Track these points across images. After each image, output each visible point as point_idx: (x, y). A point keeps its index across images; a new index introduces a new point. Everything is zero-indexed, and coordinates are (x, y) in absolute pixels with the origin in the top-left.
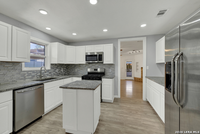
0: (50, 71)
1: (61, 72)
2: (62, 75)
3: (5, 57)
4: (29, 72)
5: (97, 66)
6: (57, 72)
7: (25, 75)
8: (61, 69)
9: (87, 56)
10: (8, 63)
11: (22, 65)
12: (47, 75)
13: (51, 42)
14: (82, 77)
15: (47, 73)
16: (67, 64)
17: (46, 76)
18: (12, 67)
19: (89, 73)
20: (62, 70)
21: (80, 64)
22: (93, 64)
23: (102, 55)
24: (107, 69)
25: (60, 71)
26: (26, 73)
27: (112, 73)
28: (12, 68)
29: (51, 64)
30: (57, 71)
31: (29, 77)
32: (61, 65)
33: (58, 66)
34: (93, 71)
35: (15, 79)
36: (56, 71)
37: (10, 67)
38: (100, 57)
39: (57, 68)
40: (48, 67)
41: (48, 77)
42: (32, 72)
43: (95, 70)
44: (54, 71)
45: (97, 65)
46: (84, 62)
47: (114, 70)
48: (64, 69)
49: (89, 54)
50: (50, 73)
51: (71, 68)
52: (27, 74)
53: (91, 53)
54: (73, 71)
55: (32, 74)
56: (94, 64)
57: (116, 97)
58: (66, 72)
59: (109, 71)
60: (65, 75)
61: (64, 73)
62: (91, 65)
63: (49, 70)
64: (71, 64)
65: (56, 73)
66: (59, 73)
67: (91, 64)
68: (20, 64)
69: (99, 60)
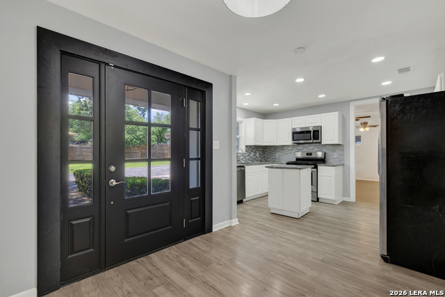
0: (245, 155)
1: (257, 157)
8: (256, 153)
9: (294, 133)
16: (264, 146)
19: (298, 159)
20: (258, 155)
21: (283, 146)
22: (304, 145)
23: (318, 131)
24: (329, 153)
25: (255, 155)
27: (338, 160)
29: (246, 146)
30: (252, 155)
32: (257, 147)
34: (305, 156)
38: (316, 134)
39: (252, 151)
43: (307, 154)
44: (249, 155)
45: (312, 147)
46: (289, 141)
47: (343, 155)
48: (261, 154)
49: (298, 130)
51: (269, 152)
53: (301, 128)
54: (272, 156)
56: (307, 145)
57: (347, 199)
58: (262, 158)
59: (333, 156)
60: (261, 161)
61: (260, 159)
62: (300, 147)
63: (244, 153)
64: (269, 146)
65: (251, 157)
66: (255, 158)
67: (301, 145)
69: (314, 139)
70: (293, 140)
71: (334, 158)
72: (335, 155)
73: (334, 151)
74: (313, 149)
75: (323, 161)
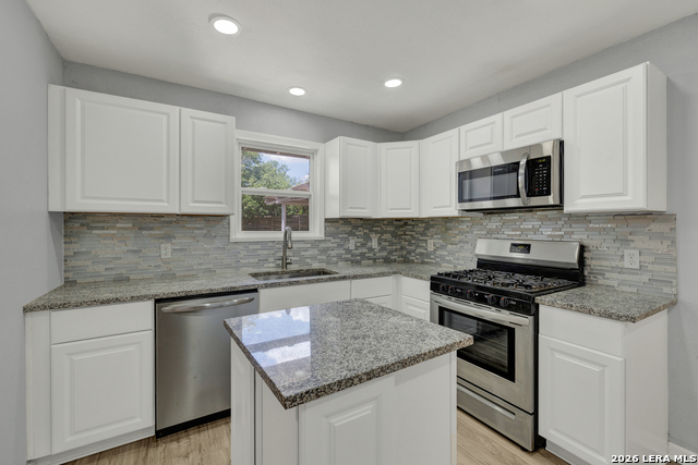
0: (322, 245)
1: (371, 249)
2: (374, 260)
3: (162, 201)
4: (251, 247)
5: (528, 225)
6: (352, 247)
7: (240, 256)
8: (367, 238)
10: (194, 219)
11: (229, 223)
12: (313, 258)
13: (325, 142)
14: (432, 278)
15: (310, 253)
16: (397, 220)
17: (309, 260)
18: (202, 229)
19: (483, 264)
20: (374, 244)
23: (550, 158)
24: (600, 247)
25: (363, 245)
26: (241, 247)
27: (645, 278)
28: (205, 232)
29: (327, 220)
30: (351, 244)
31: (252, 261)
33: (356, 227)
35: (211, 266)
36: (346, 247)
37: (198, 229)
39: (351, 234)
40: (316, 231)
41: (316, 266)
42: (259, 247)
43: (514, 248)
44: (339, 246)
45: (530, 222)
46: (451, 205)
47: (671, 260)
48: (385, 240)
50: (324, 251)
51: (412, 236)
52: (245, 253)
54: (418, 246)
55: (259, 252)
58: (391, 252)
60: (387, 261)
61: (384, 254)
63: (320, 241)
64: (412, 220)
65: (348, 251)
66: (362, 255)
68: (225, 222)
69: (530, 194)
70: (461, 200)
71: (621, 271)
72: (631, 259)
73: (625, 242)
74: (535, 230)
75: (573, 277)
